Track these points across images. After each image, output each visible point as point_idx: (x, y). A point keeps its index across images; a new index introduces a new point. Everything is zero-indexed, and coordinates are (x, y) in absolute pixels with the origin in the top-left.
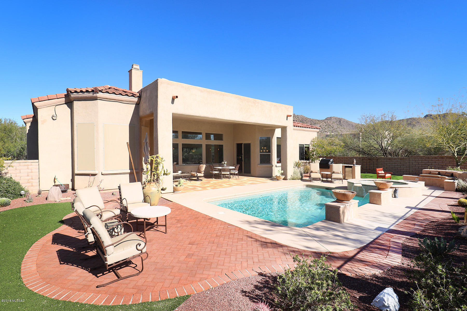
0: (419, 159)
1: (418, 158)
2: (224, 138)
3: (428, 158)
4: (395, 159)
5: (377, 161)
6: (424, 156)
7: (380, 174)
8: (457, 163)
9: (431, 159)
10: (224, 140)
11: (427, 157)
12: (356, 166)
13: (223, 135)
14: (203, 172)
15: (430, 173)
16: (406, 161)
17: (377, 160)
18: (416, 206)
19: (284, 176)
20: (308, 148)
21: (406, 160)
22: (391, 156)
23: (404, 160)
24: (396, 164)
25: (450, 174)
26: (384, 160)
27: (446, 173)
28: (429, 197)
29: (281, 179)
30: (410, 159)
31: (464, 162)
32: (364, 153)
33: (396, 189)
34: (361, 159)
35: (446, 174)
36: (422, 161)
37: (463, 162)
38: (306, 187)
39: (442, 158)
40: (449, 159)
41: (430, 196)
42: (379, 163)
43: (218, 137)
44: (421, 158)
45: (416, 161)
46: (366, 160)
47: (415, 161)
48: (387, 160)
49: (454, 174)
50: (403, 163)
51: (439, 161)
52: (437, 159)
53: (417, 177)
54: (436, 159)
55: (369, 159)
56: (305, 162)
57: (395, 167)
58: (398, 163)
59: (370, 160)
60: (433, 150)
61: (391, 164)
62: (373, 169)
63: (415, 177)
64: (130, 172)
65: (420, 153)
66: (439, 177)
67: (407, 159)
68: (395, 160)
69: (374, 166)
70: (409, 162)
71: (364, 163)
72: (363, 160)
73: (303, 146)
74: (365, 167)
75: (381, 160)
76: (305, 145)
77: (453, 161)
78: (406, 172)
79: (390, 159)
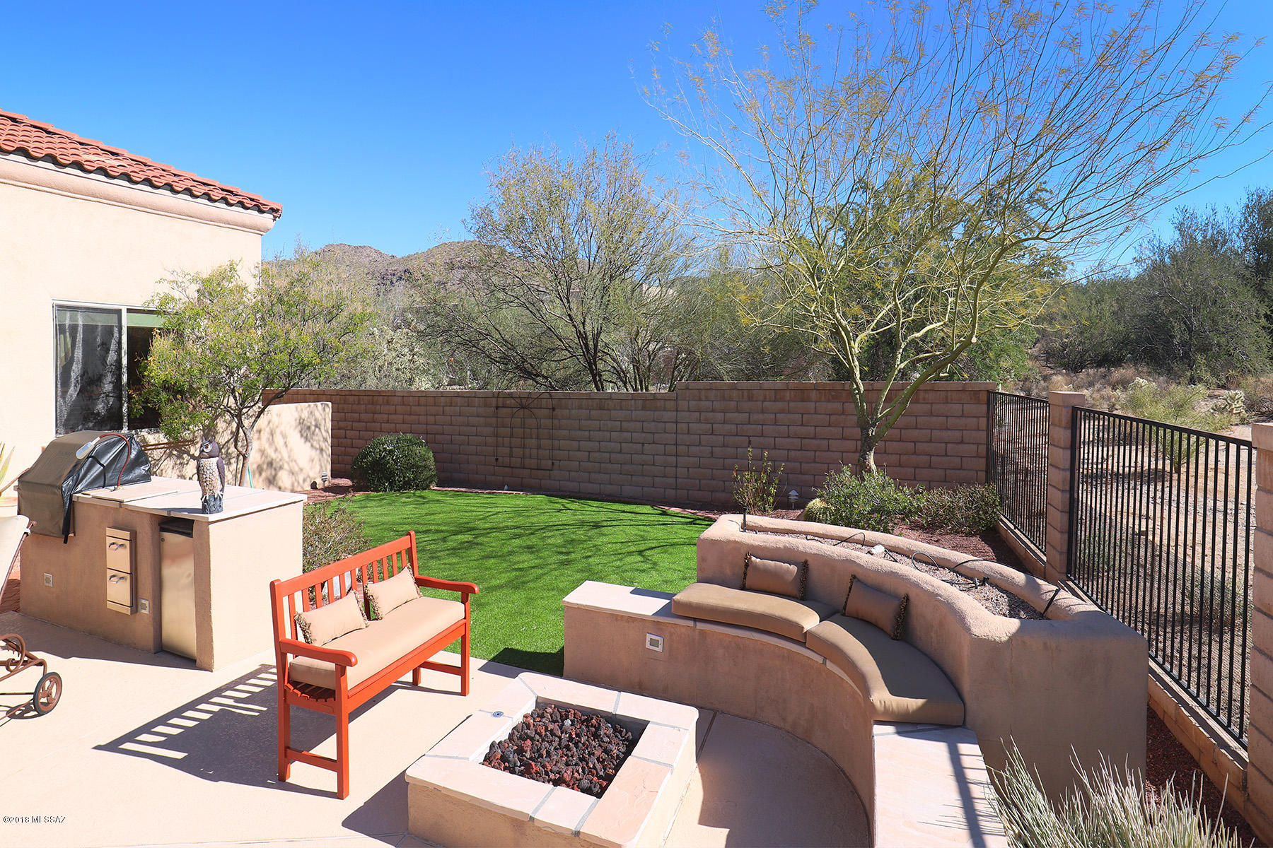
0: (716, 404)
1: (712, 394)
4: (624, 404)
5: (553, 418)
6: (733, 387)
8: (864, 428)
9: (760, 404)
11: (745, 394)
16: (665, 416)
17: (554, 409)
21: (664, 408)
23: (656, 409)
24: (624, 434)
26: (580, 408)
30: (680, 402)
34: (491, 406)
42: (560, 428)
44: (723, 398)
46: (510, 410)
48: (593, 412)
50: (652, 426)
52: (782, 399)
55: (523, 407)
59: (527, 412)
60: (767, 349)
62: (533, 463)
65: (722, 368)
66: (804, 639)
67: (668, 404)
68: (621, 409)
69: (539, 447)
70: (676, 422)
71: (501, 430)
72: (497, 408)
73: (111, 320)
74: (507, 450)
75: (566, 408)
76: (129, 311)
77: (843, 413)
78: (665, 476)
79: (605, 403)
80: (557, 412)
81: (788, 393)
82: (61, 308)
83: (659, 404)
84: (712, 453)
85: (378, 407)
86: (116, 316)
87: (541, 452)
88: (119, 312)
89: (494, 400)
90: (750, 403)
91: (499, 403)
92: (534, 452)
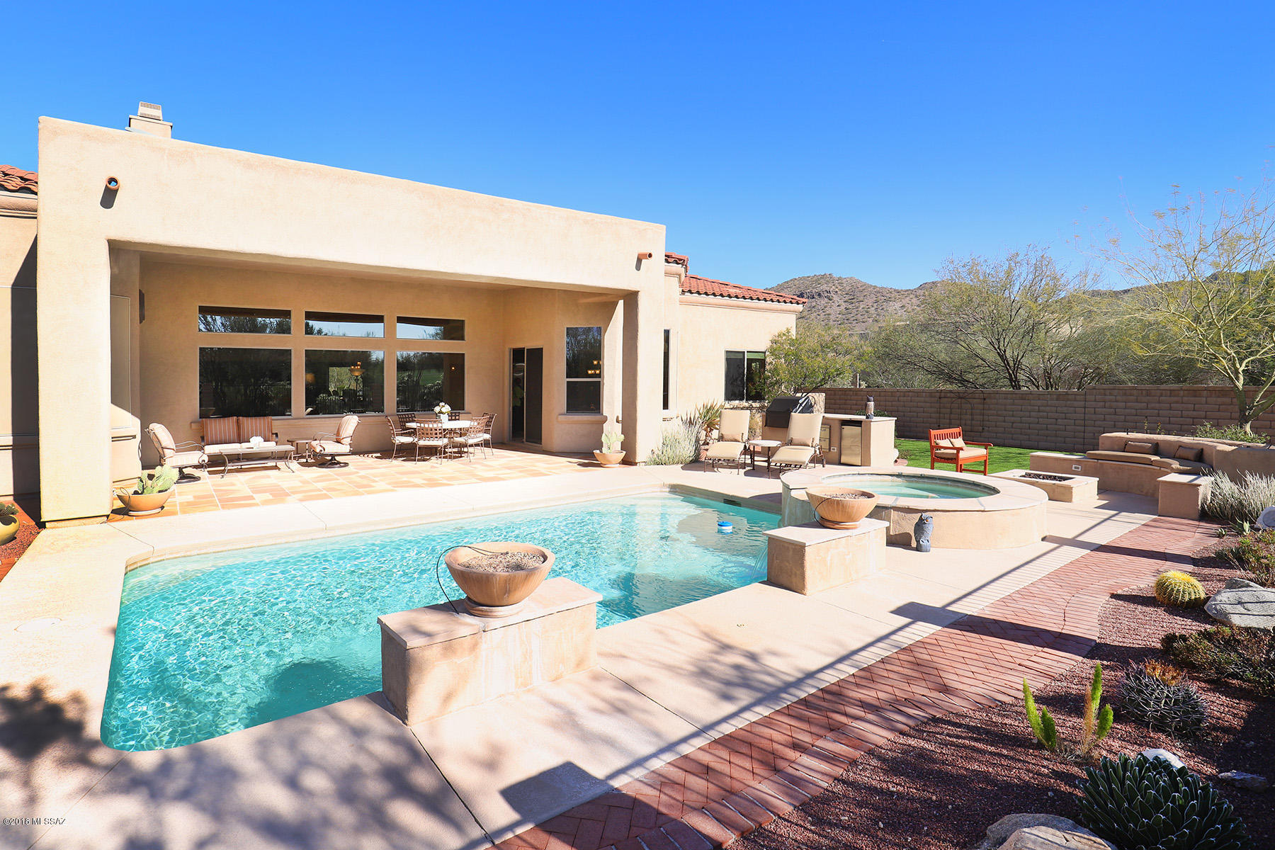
0: (1119, 398)
1: (1115, 392)
2: (468, 330)
3: (1148, 393)
4: (1041, 397)
5: (984, 404)
6: (1135, 389)
7: (942, 451)
8: (1243, 410)
9: (1157, 398)
10: (466, 338)
11: (1144, 392)
12: (875, 419)
13: (466, 322)
14: (348, 440)
15: (1125, 446)
16: (1076, 404)
17: (984, 399)
18: (949, 604)
19: (625, 452)
20: (762, 362)
21: (1075, 400)
22: (1038, 387)
23: (1068, 400)
24: (1041, 414)
25: (1194, 452)
26: (1006, 398)
27: (1181, 446)
28: (1065, 547)
29: (610, 462)
30: (1088, 397)
31: (1265, 406)
32: (950, 377)
33: (921, 519)
34: (935, 397)
35: (1181, 452)
36: (1129, 404)
37: (1262, 408)
38: (670, 492)
39: (1195, 393)
40: (1219, 397)
41: (1074, 543)
42: (989, 409)
43: (452, 329)
44: (1125, 394)
45: (1107, 404)
46: (950, 399)
47: (1105, 402)
48: (1016, 401)
49: (1206, 452)
50: (1065, 409)
51: (1182, 403)
53: (1077, 461)
54: (1175, 396)
55: (960, 398)
56: (747, 405)
57: (1038, 423)
58: (1048, 408)
59: (963, 400)
60: (1165, 367)
61: (1027, 414)
63: (1071, 460)
64: (11, 443)
66: (1151, 463)
67: (1078, 397)
68: (1039, 399)
69: (972, 419)
70: (1085, 408)
71: (942, 410)
72: (940, 398)
73: (740, 356)
74: (948, 421)
75: (995, 399)
76: (748, 352)
77: (1231, 404)
78: (1075, 438)
79: (1024, 397)
80: (987, 400)
81: (1182, 392)
82: (727, 352)
83: (1070, 397)
84: (1115, 425)
85: (849, 397)
86: (742, 354)
87: (973, 422)
88: (744, 352)
89: (938, 394)
90: (1148, 398)
91: (942, 395)
92: (969, 422)
